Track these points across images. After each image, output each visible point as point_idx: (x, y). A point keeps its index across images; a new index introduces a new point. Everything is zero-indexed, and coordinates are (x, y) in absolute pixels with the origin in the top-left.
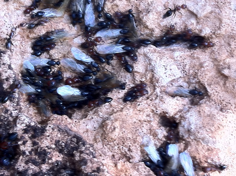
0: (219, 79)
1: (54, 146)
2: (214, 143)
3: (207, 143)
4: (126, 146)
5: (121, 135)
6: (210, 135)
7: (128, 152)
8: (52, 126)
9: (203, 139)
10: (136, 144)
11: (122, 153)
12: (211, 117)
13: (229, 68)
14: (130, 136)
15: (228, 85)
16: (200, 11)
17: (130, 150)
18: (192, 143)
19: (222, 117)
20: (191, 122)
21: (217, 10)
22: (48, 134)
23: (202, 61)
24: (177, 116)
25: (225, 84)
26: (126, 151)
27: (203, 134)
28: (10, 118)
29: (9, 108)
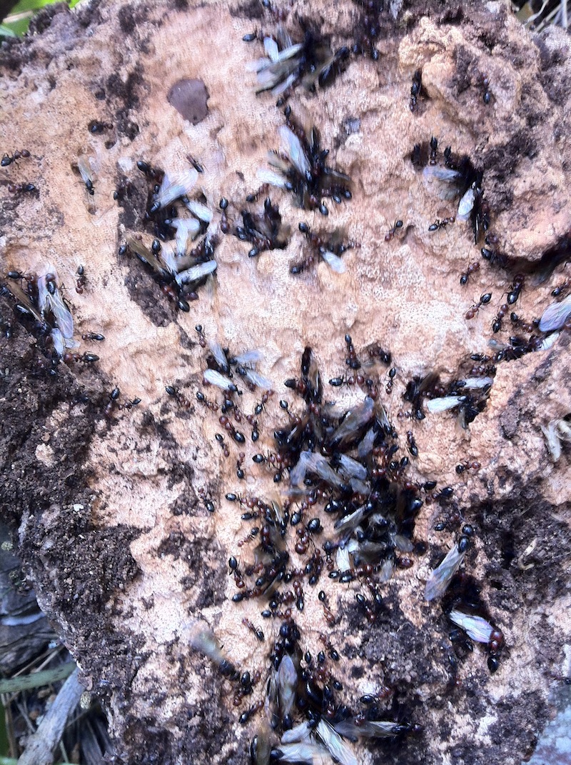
0: (358, 330)
1: (454, 534)
2: (439, 336)
3: (439, 345)
4: (449, 445)
5: (435, 451)
6: (430, 342)
7: (457, 442)
8: (429, 536)
9: (436, 351)
10: (446, 432)
11: (458, 450)
12: (406, 341)
13: (345, 319)
14: (436, 440)
15: (365, 320)
16: (275, 355)
17: (454, 441)
18: (441, 363)
19: (406, 328)
20: (414, 365)
21: (273, 334)
22: (439, 542)
23: (335, 350)
24: (407, 381)
25: (364, 323)
26: (454, 444)
27: (429, 351)
28: (421, 588)
29: (410, 591)
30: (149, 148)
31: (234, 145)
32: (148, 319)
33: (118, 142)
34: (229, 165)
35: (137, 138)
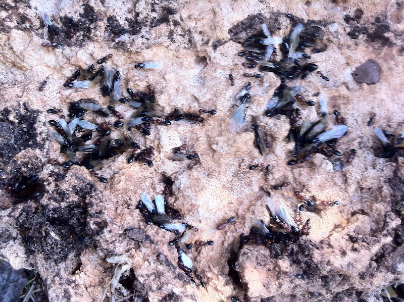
0: (209, 152)
1: (71, 189)
2: (196, 200)
3: (191, 199)
4: (127, 196)
5: (125, 186)
6: (194, 194)
7: (129, 201)
8: (71, 174)
9: (188, 197)
10: (136, 195)
11: (124, 201)
12: (198, 180)
13: (217, 144)
14: (132, 188)
15: (215, 157)
16: (201, 98)
17: (130, 199)
18: (180, 199)
19: (206, 181)
20: (182, 183)
21: (214, 99)
22: (67, 180)
23: (199, 136)
24: (173, 177)
25: (213, 156)
26: (128, 199)
27: (189, 192)
28: (39, 164)
29: (38, 156)
30: (341, 43)
31: (336, 94)
32: (236, 24)
33: (347, 25)
34: (325, 89)
35: (348, 37)
